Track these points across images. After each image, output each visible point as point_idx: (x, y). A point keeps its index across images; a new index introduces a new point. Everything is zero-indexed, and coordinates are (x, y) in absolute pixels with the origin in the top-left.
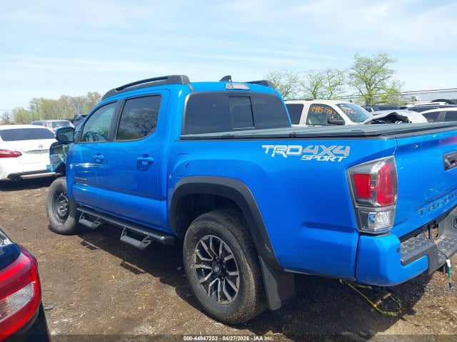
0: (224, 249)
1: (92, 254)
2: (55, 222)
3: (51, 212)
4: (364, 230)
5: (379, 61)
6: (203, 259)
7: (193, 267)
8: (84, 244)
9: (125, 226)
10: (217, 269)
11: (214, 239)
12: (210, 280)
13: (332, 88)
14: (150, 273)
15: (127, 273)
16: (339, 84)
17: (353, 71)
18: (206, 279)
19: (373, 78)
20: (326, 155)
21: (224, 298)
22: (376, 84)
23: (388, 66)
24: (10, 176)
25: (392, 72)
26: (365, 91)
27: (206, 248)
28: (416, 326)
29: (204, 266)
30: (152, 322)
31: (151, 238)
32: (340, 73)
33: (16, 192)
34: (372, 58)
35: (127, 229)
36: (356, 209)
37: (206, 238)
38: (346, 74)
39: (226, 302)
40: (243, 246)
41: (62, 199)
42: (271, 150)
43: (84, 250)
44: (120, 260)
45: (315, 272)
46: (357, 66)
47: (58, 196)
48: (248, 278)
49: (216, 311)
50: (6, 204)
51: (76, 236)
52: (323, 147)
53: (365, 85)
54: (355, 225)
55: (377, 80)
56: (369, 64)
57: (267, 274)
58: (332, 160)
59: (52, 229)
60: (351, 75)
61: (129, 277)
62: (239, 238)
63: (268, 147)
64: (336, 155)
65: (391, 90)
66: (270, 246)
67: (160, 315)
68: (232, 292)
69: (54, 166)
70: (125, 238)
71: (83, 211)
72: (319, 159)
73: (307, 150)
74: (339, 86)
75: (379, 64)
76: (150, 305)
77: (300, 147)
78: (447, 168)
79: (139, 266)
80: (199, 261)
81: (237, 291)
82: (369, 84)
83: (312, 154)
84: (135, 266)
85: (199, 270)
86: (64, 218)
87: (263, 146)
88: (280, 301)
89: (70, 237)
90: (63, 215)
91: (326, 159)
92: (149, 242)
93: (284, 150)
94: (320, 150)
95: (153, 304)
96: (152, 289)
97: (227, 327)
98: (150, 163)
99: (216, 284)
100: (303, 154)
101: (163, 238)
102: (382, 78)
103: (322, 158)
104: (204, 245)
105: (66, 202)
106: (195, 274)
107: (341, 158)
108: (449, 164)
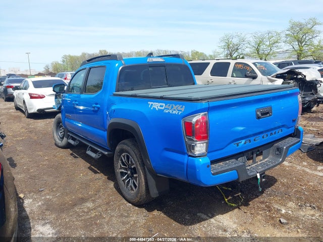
0: (131, 161)
1: (74, 160)
2: (57, 140)
3: (55, 134)
4: (190, 154)
5: (309, 24)
6: (123, 166)
7: (118, 171)
8: (72, 154)
9: (90, 145)
10: (129, 172)
11: (127, 155)
12: (126, 179)
13: (271, 45)
14: (103, 173)
15: (90, 173)
16: (277, 42)
17: (288, 32)
18: (124, 178)
19: (304, 37)
20: (175, 110)
21: (132, 189)
22: (306, 42)
23: (317, 28)
24: (38, 110)
25: (319, 32)
26: (297, 47)
27: (124, 161)
28: (245, 212)
29: (123, 171)
30: (94, 201)
31: (101, 153)
32: (279, 34)
33: (42, 120)
34: (303, 22)
35: (91, 147)
36: (186, 141)
37: (123, 154)
38: (283, 35)
39: (132, 192)
40: (139, 160)
41: (61, 126)
42: (152, 105)
43: (71, 158)
44: (89, 165)
45: (171, 176)
46: (292, 28)
47: (59, 125)
48: (141, 178)
49: (128, 197)
50: (34, 128)
51: (69, 149)
52: (174, 105)
53: (297, 43)
54: (186, 151)
55: (307, 38)
56: (301, 27)
57: (149, 176)
58: (176, 113)
59: (56, 145)
60: (286, 35)
61: (91, 175)
62: (138, 155)
63: (151, 103)
64: (178, 110)
65: (318, 46)
66: (149, 161)
67: (100, 197)
68: (135, 186)
69: (57, 106)
70: (89, 152)
71: (71, 135)
72: (171, 113)
73: (167, 107)
74: (277, 44)
75: (309, 26)
76: (97, 192)
77: (164, 105)
78: (259, 118)
79: (98, 169)
80: (121, 168)
81: (137, 185)
82: (300, 42)
83: (168, 109)
84: (96, 169)
85: (122, 173)
86: (62, 138)
87: (149, 103)
88: (157, 192)
89: (65, 150)
90: (61, 136)
91: (174, 112)
92: (101, 155)
93: (157, 106)
94: (172, 107)
95: (98, 191)
96: (101, 183)
97: (133, 206)
98: (99, 108)
99: (129, 181)
100: (165, 108)
101: (106, 153)
102: (311, 37)
103: (172, 112)
104: (123, 158)
105: (63, 129)
106: (119, 175)
107: (180, 112)
108: (260, 115)
